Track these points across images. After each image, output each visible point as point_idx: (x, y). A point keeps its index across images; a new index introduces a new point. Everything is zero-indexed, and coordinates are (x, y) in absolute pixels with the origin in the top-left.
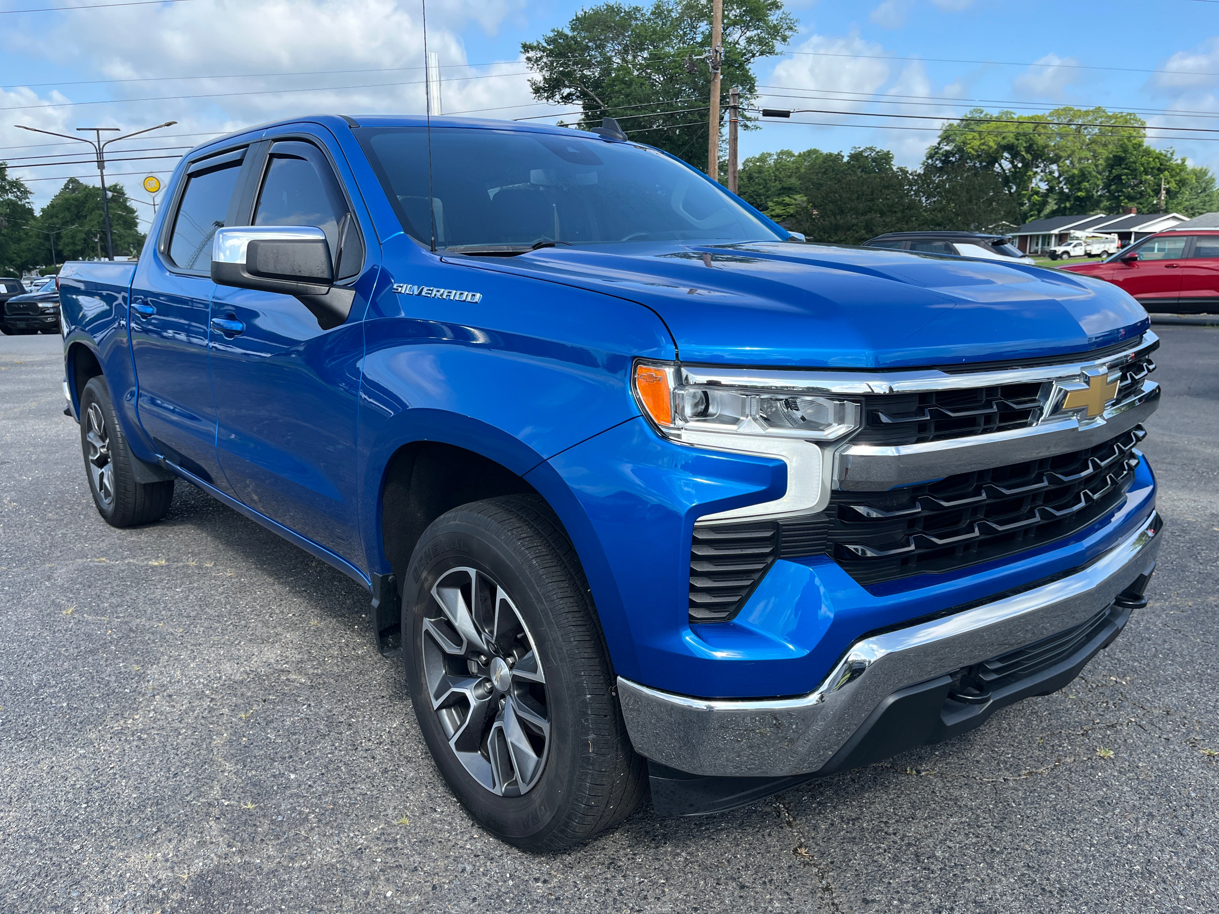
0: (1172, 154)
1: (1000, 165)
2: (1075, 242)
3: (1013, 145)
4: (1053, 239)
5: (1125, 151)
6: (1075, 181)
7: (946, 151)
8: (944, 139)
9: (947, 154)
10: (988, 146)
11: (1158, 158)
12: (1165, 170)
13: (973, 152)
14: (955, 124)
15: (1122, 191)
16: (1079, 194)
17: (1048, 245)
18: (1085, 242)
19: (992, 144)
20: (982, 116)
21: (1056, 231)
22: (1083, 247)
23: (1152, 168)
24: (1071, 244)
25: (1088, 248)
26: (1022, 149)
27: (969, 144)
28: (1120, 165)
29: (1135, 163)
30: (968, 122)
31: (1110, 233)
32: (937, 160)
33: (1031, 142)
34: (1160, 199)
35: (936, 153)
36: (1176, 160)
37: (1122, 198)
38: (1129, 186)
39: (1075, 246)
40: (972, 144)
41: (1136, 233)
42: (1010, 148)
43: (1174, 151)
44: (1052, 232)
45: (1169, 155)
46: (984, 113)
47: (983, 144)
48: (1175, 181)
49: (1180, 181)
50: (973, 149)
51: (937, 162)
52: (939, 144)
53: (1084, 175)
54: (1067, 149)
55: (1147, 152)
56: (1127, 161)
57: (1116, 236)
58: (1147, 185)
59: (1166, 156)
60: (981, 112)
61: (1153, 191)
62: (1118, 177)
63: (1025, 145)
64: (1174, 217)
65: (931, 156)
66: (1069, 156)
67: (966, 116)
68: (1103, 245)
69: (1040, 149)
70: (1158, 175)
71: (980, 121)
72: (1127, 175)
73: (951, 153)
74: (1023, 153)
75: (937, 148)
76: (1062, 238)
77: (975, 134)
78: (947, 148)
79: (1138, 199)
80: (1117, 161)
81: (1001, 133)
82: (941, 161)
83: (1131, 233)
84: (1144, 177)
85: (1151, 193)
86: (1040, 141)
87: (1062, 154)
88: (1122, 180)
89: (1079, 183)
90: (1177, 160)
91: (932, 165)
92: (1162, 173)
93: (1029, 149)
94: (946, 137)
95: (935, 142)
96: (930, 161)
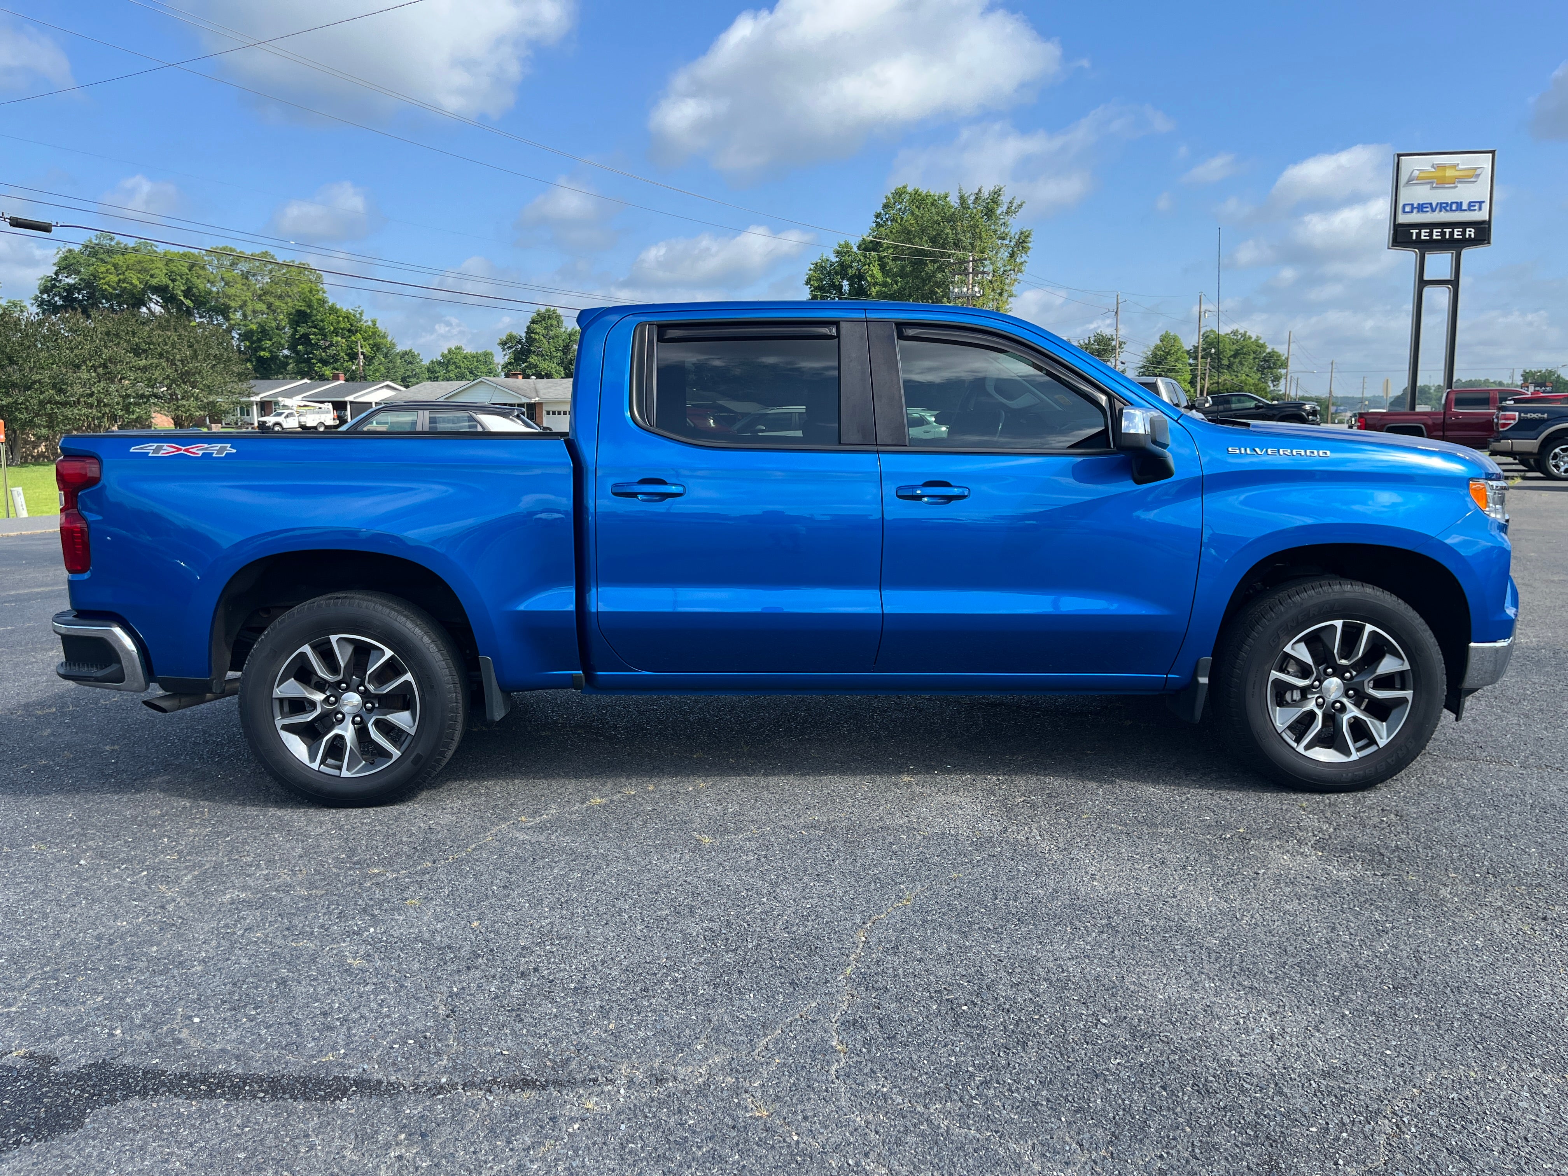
0: (361, 314)
1: (149, 309)
2: (287, 412)
3: (167, 286)
4: (255, 407)
5: (310, 306)
6: (255, 338)
7: (68, 284)
8: (64, 268)
9: (70, 289)
10: (132, 284)
11: (348, 318)
12: (357, 331)
13: (110, 290)
14: (77, 250)
15: (313, 353)
16: (262, 353)
17: (248, 415)
18: (298, 412)
19: (135, 282)
20: (113, 243)
21: (257, 399)
22: (296, 418)
23: (343, 329)
24: (282, 413)
25: (302, 419)
26: (180, 293)
27: (104, 278)
28: (306, 322)
29: (322, 321)
30: (92, 251)
31: (323, 402)
32: (55, 295)
33: (190, 285)
34: (358, 364)
35: (54, 286)
36: (366, 322)
37: (314, 361)
38: (320, 347)
39: (287, 417)
40: (107, 279)
41: (351, 402)
42: (161, 290)
43: (362, 311)
44: (252, 399)
45: (358, 316)
46: (115, 241)
47: (124, 281)
48: (369, 344)
49: (375, 345)
50: (109, 286)
51: (57, 299)
52: (56, 274)
53: (264, 332)
54: (237, 299)
55: (333, 310)
56: (314, 318)
57: (330, 406)
58: (339, 348)
59: (354, 316)
60: (112, 239)
61: (348, 355)
62: (306, 336)
63: (183, 288)
64: (388, 386)
65: (45, 290)
66: (241, 307)
67: (90, 241)
68: (317, 416)
69: (203, 294)
70: (350, 337)
71: (110, 252)
72: (314, 334)
73: (76, 288)
74: (182, 298)
75: (54, 279)
76: (265, 407)
77: (109, 267)
78: (70, 281)
79: (332, 363)
80: (300, 317)
81: (146, 271)
82: (61, 297)
83: (345, 403)
84: (336, 339)
85: (345, 357)
86: (201, 285)
87: (233, 304)
88: (310, 340)
89: (260, 340)
90: (367, 320)
91: (49, 301)
92: (354, 335)
93: (187, 293)
94: (67, 265)
95: (51, 271)
96: (45, 296)
